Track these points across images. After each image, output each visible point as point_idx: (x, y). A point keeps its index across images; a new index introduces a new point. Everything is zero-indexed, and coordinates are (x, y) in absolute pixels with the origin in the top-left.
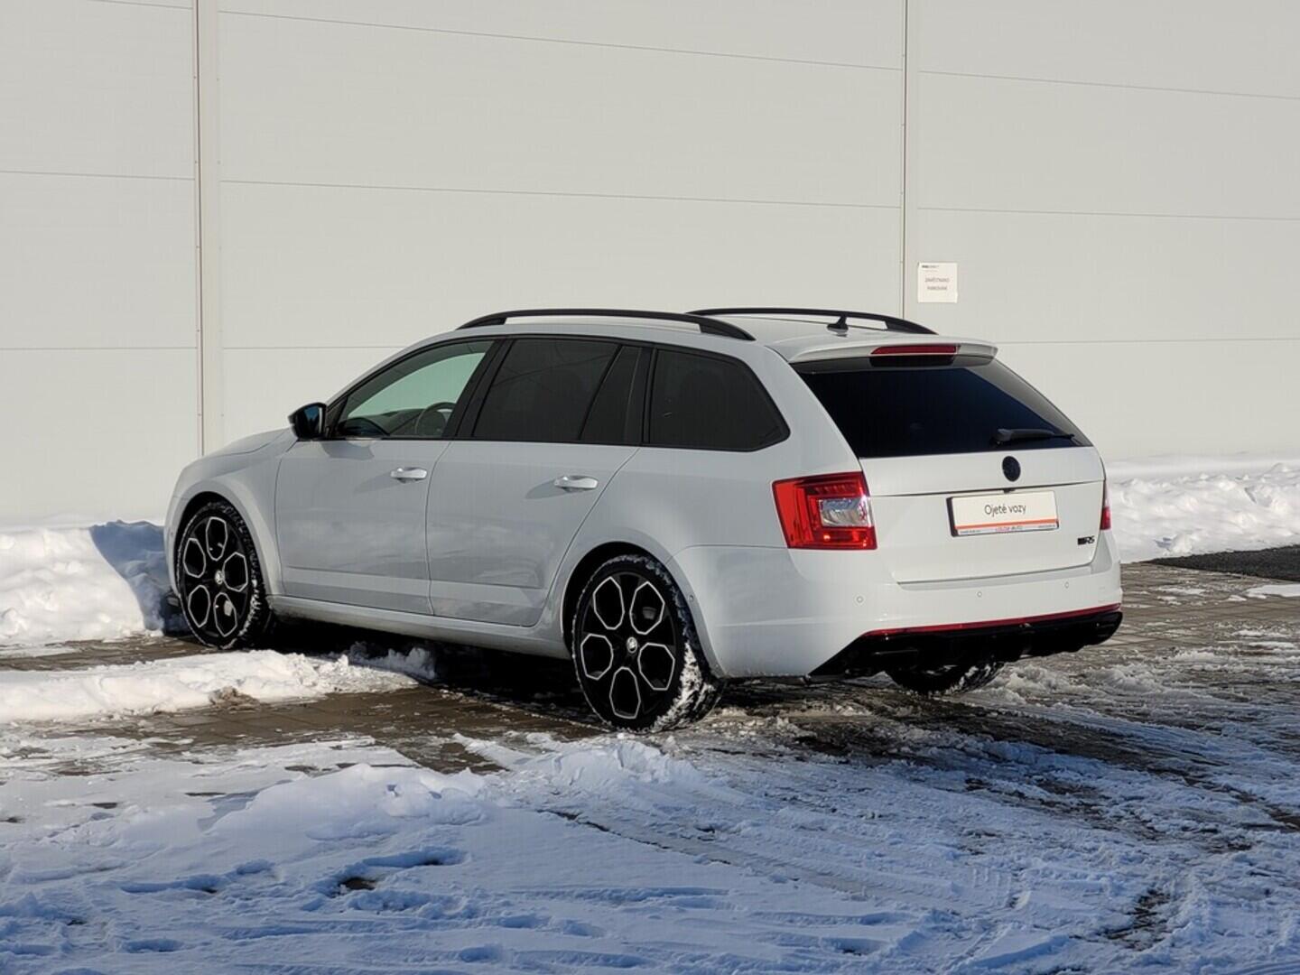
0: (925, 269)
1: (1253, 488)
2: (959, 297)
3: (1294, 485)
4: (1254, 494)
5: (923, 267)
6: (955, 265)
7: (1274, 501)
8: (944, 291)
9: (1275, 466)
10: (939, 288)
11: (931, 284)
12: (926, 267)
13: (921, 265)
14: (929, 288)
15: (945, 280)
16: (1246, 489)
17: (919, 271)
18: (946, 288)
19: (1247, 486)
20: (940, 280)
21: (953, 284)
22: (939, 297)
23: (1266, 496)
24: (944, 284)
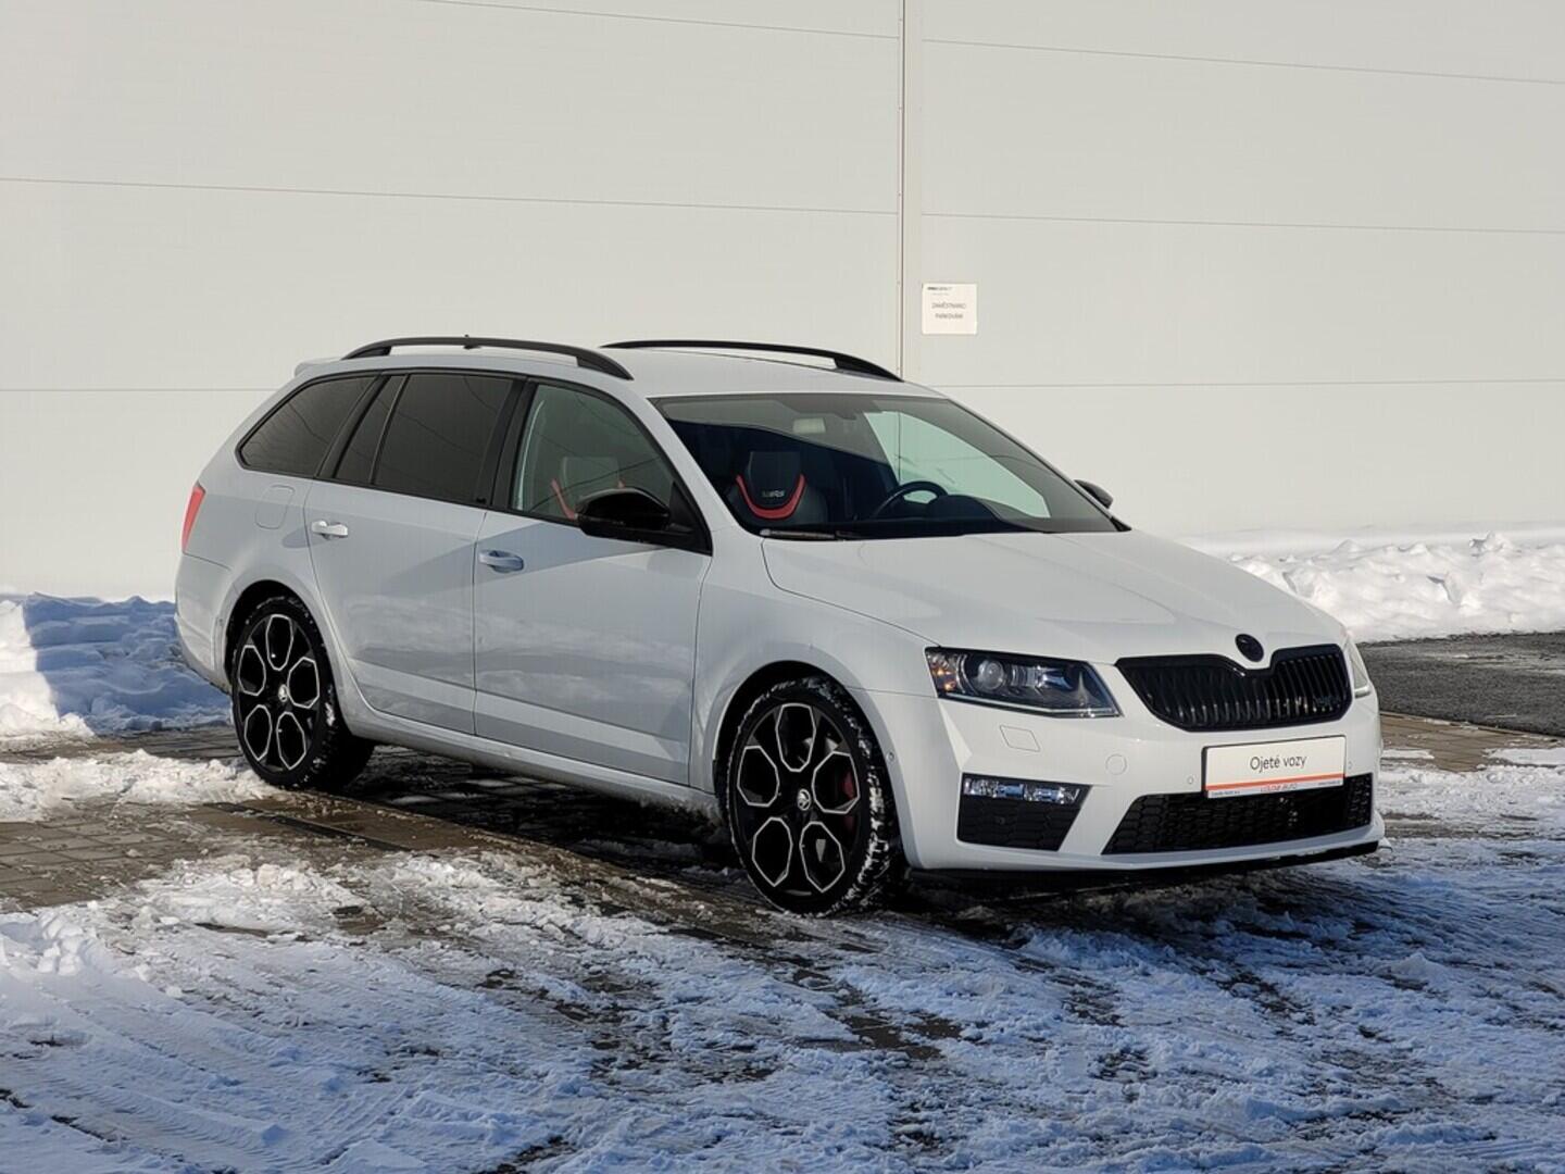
0: (931, 291)
1: (1291, 573)
2: (978, 327)
3: (1351, 569)
4: (1293, 579)
5: (930, 288)
6: (974, 287)
7: (1317, 588)
8: (959, 320)
9: (1343, 544)
10: (952, 316)
11: (940, 311)
12: (933, 289)
13: (926, 286)
14: (937, 315)
15: (960, 306)
16: (1285, 575)
17: (924, 293)
18: (961, 316)
19: (1284, 570)
20: (953, 306)
21: (971, 311)
22: (950, 327)
23: (1306, 583)
24: (959, 311)
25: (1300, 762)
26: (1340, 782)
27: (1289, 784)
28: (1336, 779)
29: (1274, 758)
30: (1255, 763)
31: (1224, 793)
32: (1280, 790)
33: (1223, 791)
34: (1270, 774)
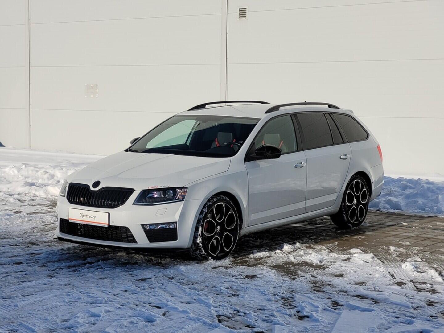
25: (94, 217)
26: (107, 226)
27: (90, 223)
28: (105, 225)
29: (86, 215)
30: (81, 215)
31: (73, 221)
32: (88, 224)
33: (73, 220)
34: (85, 219)
